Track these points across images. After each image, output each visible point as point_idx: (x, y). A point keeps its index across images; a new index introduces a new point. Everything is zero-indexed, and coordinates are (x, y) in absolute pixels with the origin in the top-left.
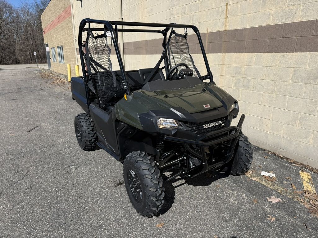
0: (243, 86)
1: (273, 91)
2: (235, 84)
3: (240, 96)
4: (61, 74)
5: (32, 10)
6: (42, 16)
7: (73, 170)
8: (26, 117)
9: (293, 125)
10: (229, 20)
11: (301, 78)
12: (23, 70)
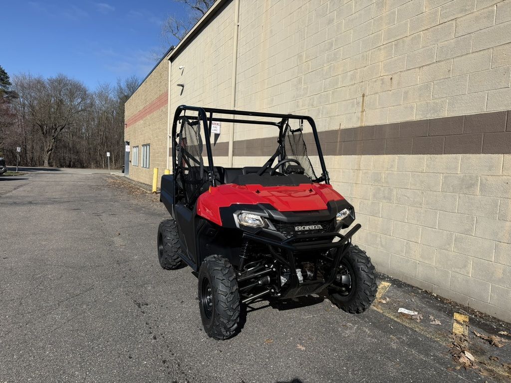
0: (384, 197)
1: (421, 204)
2: (374, 196)
3: (381, 210)
4: (141, 183)
5: (113, 96)
6: (127, 105)
7: (149, 288)
8: (91, 230)
9: (447, 250)
10: (366, 114)
11: (452, 186)
12: (89, 176)
